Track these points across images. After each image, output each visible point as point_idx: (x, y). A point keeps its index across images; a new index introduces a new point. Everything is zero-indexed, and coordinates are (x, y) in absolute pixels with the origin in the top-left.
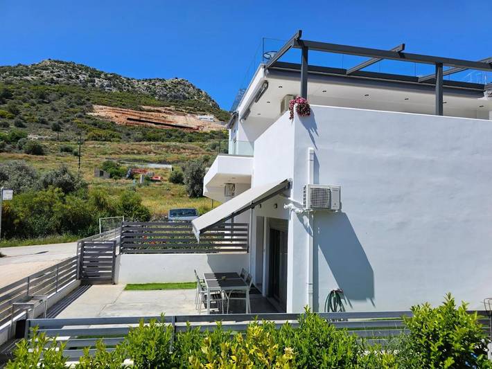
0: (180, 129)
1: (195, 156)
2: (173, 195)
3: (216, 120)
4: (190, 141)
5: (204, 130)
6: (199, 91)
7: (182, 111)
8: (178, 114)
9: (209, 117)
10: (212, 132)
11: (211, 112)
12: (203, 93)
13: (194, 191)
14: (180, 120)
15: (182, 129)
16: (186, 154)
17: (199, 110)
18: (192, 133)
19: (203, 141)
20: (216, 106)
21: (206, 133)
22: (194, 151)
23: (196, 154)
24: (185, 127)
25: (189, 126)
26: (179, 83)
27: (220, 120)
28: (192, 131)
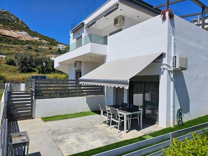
0: (7, 37)
1: (18, 52)
2: (10, 71)
3: (28, 35)
4: (15, 44)
5: (22, 39)
6: (17, 19)
7: (7, 28)
8: (5, 29)
9: (24, 33)
10: (26, 40)
11: (25, 31)
12: (20, 20)
13: (22, 69)
14: (7, 33)
15: (8, 38)
16: (13, 51)
17: (18, 29)
18: (15, 40)
19: (22, 45)
20: (27, 28)
21: (23, 41)
22: (17, 49)
23: (19, 51)
24: (10, 37)
25: (12, 36)
26: (5, 13)
27: (31, 35)
28: (15, 39)
